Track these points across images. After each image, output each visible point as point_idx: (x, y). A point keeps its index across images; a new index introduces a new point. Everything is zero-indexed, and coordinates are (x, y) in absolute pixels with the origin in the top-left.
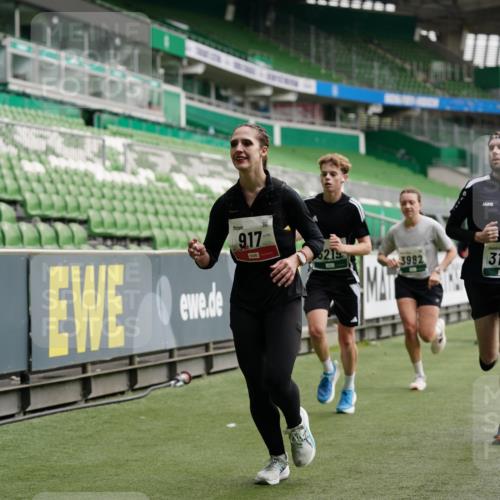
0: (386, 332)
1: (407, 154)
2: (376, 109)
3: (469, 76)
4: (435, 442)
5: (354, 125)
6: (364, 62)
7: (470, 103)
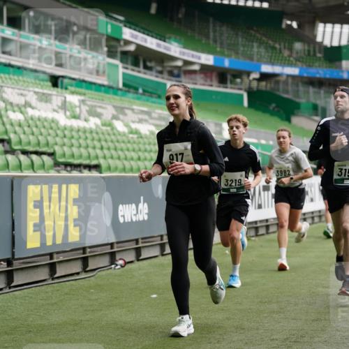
0: (262, 231)
1: (277, 106)
2: (255, 75)
3: (320, 53)
4: (296, 307)
5: (240, 87)
6: (247, 43)
7: (321, 72)
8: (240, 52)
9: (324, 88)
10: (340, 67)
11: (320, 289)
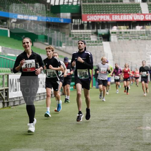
0: (17, 103)
3: (49, 8)
4: (34, 143)
5: (5, 26)
6: (10, 3)
7: (49, 19)
8: (6, 8)
9: (50, 27)
10: (59, 16)
11: (47, 134)
